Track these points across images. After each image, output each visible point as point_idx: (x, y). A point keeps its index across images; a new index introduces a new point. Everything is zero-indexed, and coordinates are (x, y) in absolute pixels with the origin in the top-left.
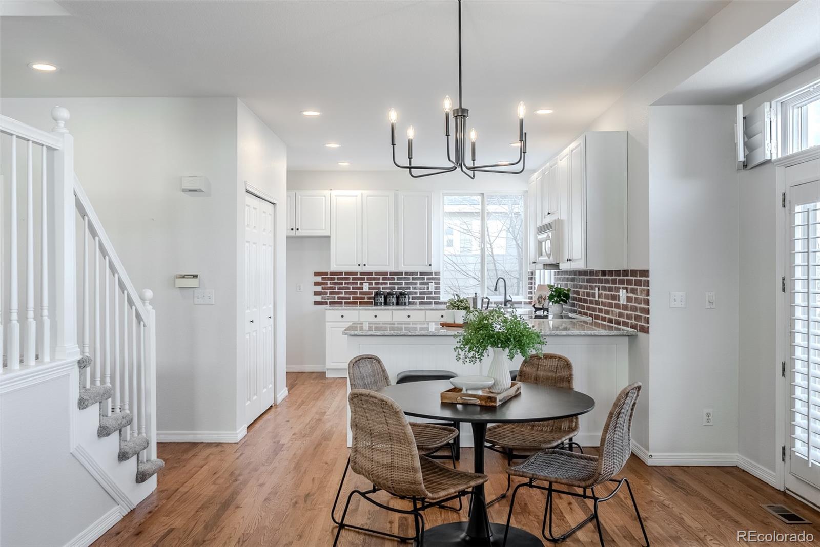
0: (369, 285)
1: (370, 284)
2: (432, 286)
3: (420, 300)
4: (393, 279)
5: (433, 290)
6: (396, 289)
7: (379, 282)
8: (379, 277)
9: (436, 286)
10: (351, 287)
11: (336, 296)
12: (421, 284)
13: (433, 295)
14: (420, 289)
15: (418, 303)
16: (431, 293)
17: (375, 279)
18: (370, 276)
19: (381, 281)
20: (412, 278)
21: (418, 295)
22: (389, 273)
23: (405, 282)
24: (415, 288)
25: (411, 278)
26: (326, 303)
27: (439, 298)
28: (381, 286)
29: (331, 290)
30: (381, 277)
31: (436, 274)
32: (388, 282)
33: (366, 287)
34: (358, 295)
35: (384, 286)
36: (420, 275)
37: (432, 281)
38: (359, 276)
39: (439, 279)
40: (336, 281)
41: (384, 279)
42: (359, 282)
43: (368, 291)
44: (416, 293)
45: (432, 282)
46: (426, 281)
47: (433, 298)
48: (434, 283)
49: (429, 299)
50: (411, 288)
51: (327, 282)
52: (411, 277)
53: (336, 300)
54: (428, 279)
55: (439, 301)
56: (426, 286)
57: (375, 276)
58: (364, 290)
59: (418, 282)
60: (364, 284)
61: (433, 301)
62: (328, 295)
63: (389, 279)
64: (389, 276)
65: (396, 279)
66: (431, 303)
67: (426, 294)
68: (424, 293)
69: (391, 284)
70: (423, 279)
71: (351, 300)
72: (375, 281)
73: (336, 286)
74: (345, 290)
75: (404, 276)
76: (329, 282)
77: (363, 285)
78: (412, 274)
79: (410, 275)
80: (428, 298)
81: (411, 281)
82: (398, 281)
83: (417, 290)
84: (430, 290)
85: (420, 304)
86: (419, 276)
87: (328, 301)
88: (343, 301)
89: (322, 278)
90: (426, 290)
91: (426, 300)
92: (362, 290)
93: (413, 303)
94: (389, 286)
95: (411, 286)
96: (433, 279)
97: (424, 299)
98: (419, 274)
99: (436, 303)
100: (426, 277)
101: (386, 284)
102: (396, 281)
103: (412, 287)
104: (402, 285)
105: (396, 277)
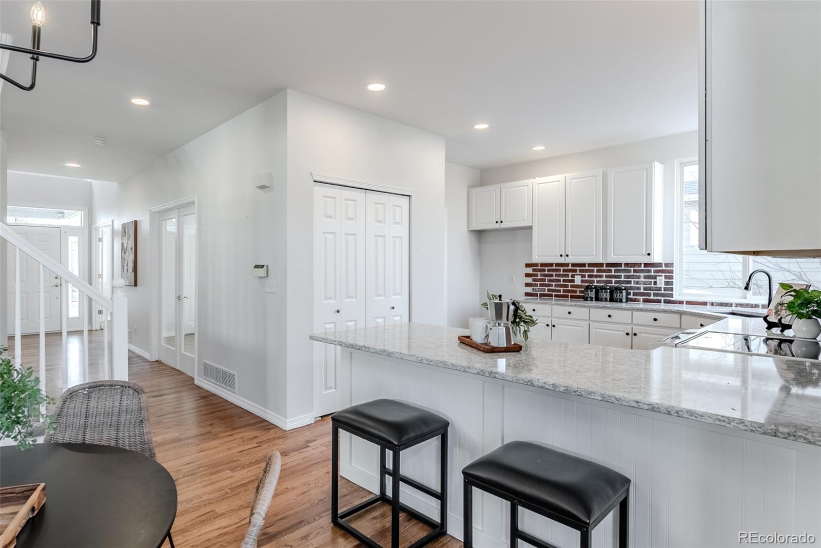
0: (581, 277)
1: (583, 276)
2: (660, 280)
3: (644, 297)
4: (610, 271)
5: (663, 286)
6: (613, 283)
7: (593, 275)
8: (593, 268)
9: (667, 280)
10: (562, 279)
11: (546, 288)
12: (645, 277)
13: (663, 292)
14: (645, 283)
15: (641, 300)
16: (660, 289)
17: (587, 271)
18: (583, 268)
19: (595, 273)
20: (634, 270)
21: (642, 291)
22: (605, 265)
23: (625, 275)
24: (637, 283)
25: (632, 271)
26: (536, 295)
27: (671, 296)
28: (595, 279)
29: (541, 281)
30: (595, 269)
31: (667, 265)
32: (604, 274)
33: (578, 280)
34: (569, 288)
35: (599, 279)
36: (644, 267)
37: (661, 274)
38: (570, 267)
39: (672, 272)
40: (546, 273)
41: (598, 271)
42: (570, 274)
43: (580, 283)
44: (639, 288)
45: (662, 276)
46: (652, 274)
47: (663, 295)
48: (663, 277)
49: (657, 296)
50: (632, 282)
51: (538, 274)
52: (632, 269)
53: (546, 292)
54: (656, 271)
55: (672, 299)
56: (653, 281)
57: (589, 268)
58: (576, 283)
59: (642, 275)
60: (576, 276)
61: (663, 299)
62: (538, 287)
63: (604, 271)
64: (605, 268)
65: (613, 271)
66: (659, 301)
67: (652, 290)
68: (650, 289)
69: (606, 276)
70: (649, 271)
71: (562, 293)
72: (589, 274)
73: (547, 278)
74: (556, 282)
75: (623, 268)
76: (539, 273)
77: (574, 277)
78: (634, 265)
79: (631, 267)
80: (655, 295)
81: (632, 273)
82: (616, 274)
83: (640, 284)
84: (658, 285)
85: (643, 302)
86: (642, 268)
87: (539, 293)
88: (554, 294)
89: (533, 269)
90: (653, 285)
91: (652, 297)
92: (574, 282)
93: (635, 300)
94: (604, 279)
95: (632, 280)
96: (663, 271)
97: (650, 296)
98: (643, 265)
99: (666, 302)
100: (653, 269)
101: (601, 276)
102: (613, 273)
103: (634, 281)
104: (621, 278)
105: (613, 269)
